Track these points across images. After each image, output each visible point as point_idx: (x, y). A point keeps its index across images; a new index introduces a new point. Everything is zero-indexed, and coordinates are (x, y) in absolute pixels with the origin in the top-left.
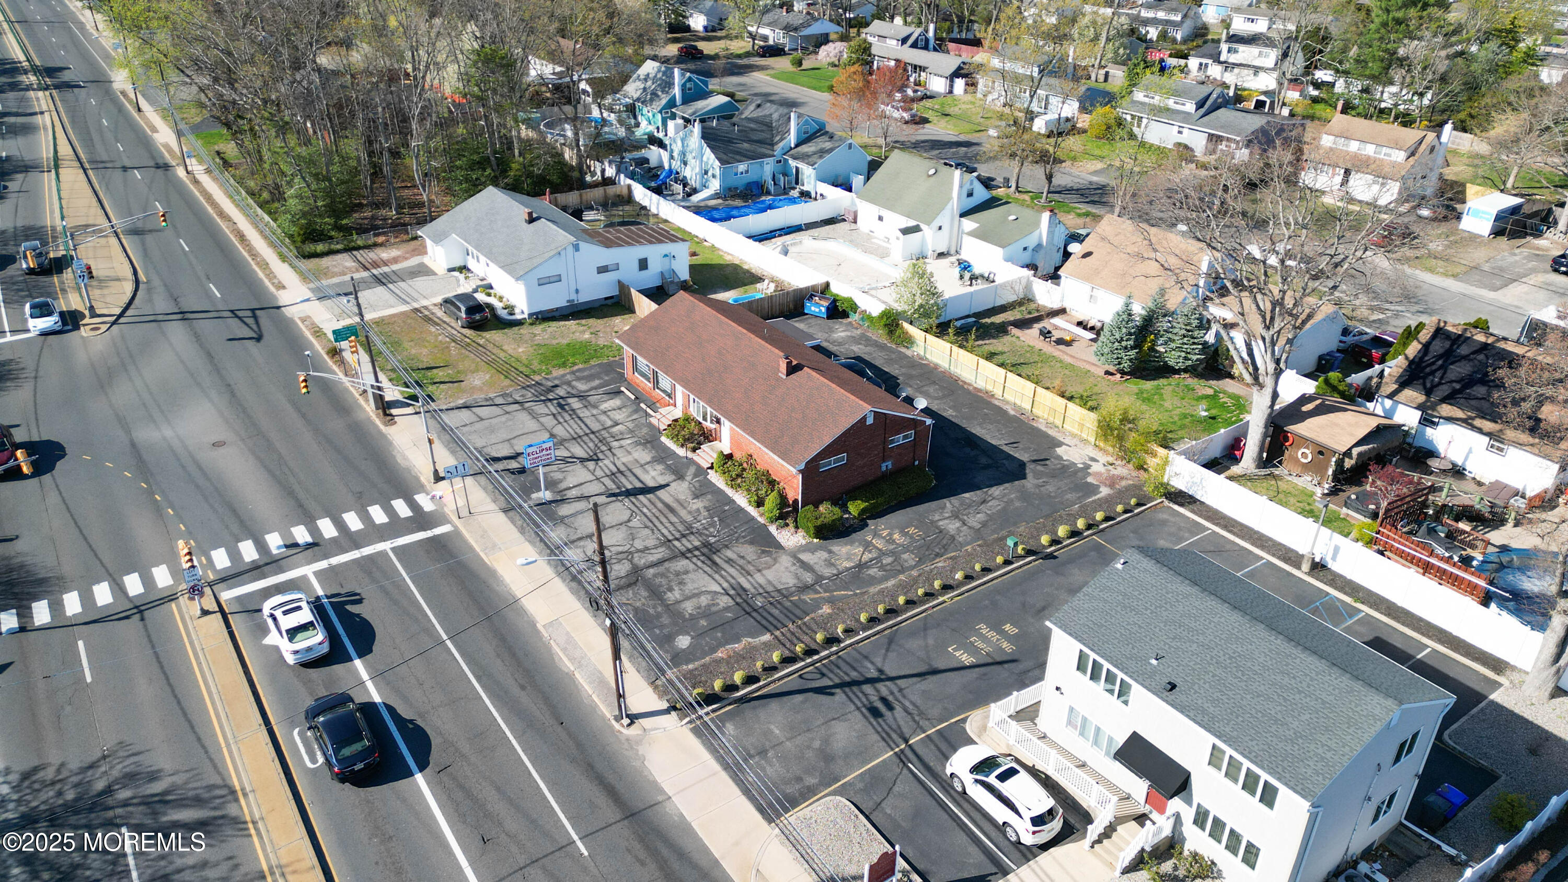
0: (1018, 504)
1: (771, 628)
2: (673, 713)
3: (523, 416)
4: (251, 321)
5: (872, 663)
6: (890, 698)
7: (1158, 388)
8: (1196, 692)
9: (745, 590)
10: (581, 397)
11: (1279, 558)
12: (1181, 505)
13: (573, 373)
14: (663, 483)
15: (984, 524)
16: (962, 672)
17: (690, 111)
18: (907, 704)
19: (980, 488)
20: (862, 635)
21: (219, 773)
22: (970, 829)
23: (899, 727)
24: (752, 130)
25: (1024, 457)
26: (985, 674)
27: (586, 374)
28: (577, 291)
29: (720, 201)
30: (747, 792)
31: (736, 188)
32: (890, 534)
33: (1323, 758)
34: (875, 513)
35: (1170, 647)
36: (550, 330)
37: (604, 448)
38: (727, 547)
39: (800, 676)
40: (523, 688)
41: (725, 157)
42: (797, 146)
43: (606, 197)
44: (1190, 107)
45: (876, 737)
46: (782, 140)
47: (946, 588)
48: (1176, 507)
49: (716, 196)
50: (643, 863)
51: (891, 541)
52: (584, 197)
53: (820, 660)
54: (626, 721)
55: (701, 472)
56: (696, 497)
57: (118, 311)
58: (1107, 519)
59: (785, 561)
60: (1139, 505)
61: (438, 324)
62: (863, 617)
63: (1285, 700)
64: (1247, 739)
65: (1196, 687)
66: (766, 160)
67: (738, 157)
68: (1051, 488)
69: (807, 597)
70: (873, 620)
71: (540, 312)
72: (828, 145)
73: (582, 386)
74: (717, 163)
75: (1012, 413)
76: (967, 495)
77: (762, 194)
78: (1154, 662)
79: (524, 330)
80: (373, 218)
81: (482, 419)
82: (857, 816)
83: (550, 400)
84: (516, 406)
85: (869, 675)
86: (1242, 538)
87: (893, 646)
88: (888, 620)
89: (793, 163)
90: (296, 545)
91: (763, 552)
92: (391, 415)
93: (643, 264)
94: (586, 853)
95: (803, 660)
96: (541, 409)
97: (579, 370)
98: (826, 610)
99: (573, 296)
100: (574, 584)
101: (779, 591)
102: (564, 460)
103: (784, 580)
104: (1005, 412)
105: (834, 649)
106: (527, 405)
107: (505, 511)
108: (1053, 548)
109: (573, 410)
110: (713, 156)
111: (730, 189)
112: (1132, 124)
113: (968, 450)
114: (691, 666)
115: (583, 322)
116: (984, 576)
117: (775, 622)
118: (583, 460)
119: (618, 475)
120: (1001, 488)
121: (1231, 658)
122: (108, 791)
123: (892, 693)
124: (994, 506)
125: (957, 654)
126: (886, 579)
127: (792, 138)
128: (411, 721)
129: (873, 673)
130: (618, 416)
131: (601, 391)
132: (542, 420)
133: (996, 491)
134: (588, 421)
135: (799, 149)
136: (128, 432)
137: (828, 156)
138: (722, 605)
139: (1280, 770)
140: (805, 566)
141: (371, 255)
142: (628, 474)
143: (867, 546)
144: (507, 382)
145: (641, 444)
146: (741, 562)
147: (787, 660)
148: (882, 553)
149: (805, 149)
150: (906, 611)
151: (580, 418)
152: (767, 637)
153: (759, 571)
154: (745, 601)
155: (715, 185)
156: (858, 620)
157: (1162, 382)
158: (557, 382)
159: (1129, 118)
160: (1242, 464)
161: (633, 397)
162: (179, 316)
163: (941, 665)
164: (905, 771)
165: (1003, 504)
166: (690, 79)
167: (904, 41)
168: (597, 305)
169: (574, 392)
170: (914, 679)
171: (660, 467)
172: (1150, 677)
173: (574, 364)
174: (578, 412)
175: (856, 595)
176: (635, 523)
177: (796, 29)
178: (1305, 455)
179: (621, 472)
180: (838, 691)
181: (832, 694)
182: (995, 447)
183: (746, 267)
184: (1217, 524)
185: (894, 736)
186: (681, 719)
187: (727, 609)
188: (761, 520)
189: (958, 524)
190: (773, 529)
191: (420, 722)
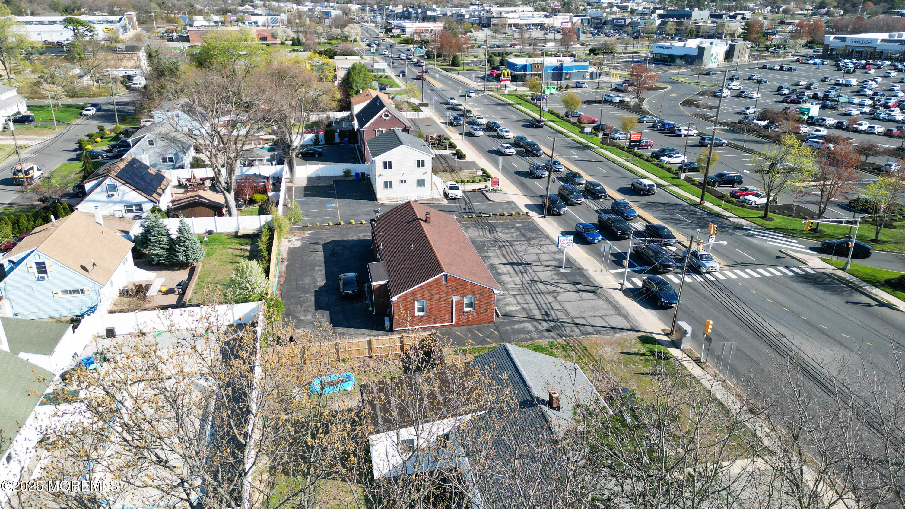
1: (487, 223)
3: (573, 313)
9: (490, 231)
10: (531, 318)
13: (532, 339)
27: (522, 336)
37: (527, 285)
56: (489, 257)
73: (528, 326)
81: (601, 317)
83: (553, 321)
84: (578, 321)
96: (561, 316)
97: (527, 340)
102: (550, 284)
106: (569, 321)
107: (583, 269)
109: (539, 310)
114: (520, 221)
118: (540, 281)
119: (523, 271)
130: (511, 300)
131: (516, 318)
132: (560, 308)
134: (531, 299)
142: (518, 272)
144: (585, 343)
145: (504, 283)
146: (484, 237)
151: (536, 304)
152: (491, 221)
158: (546, 334)
169: (535, 323)
171: (500, 271)
174: (536, 307)
179: (522, 273)
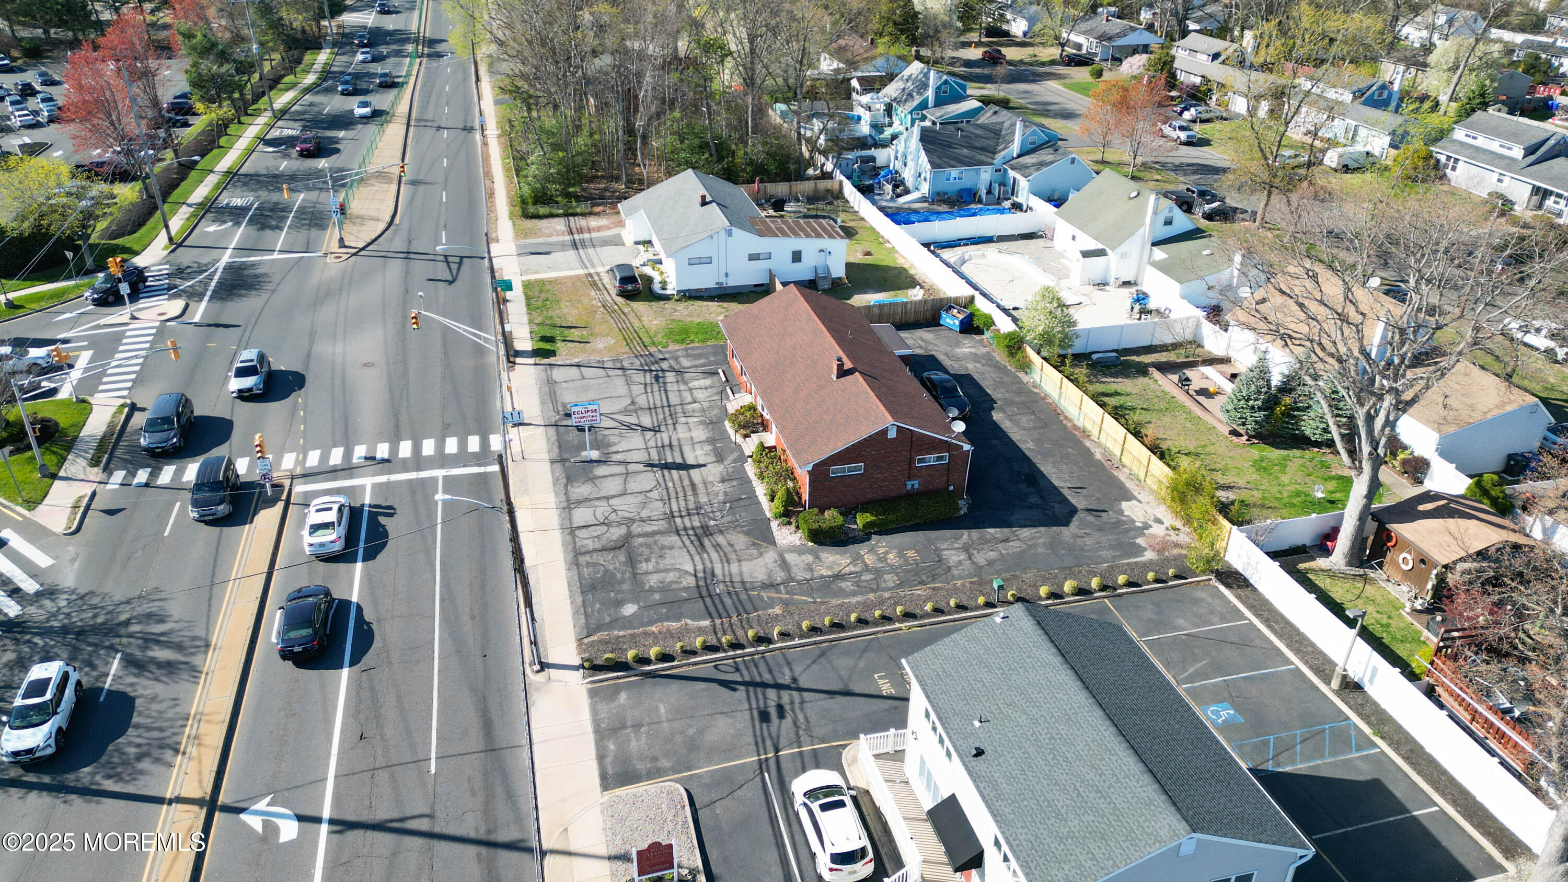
0: (1041, 550)
1: (715, 614)
2: (581, 671)
3: (619, 382)
4: (454, 267)
5: (791, 670)
6: (787, 707)
7: (1286, 459)
8: (999, 765)
9: (713, 575)
10: (679, 372)
11: (1311, 668)
12: (1228, 586)
13: (687, 349)
14: (701, 462)
15: (991, 563)
16: (874, 700)
17: (939, 114)
18: (801, 717)
19: (1010, 526)
20: (797, 641)
21: (207, 629)
22: (785, 850)
23: (778, 737)
24: (977, 136)
25: (1078, 502)
26: (895, 708)
27: (697, 352)
28: (727, 275)
29: (926, 205)
30: (601, 758)
31: (945, 194)
32: (887, 553)
33: (1081, 865)
34: (884, 529)
35: (1001, 712)
36: (692, 308)
37: (670, 421)
38: (721, 532)
39: (715, 666)
40: (473, 617)
41: (938, 161)
42: (1019, 156)
43: (816, 190)
44: (1517, 152)
45: (751, 739)
46: (1005, 148)
47: (908, 616)
48: (1222, 588)
49: (923, 199)
50: (473, 795)
51: (883, 559)
52: (794, 189)
53: (742, 656)
54: (537, 667)
55: (743, 458)
56: (723, 481)
57: (361, 245)
58: (1129, 584)
59: (770, 557)
60: (1177, 577)
61: (599, 290)
62: (805, 625)
63: (1079, 795)
64: (1019, 824)
65: (1001, 760)
66: (983, 168)
67: (952, 162)
68: (1088, 541)
69: (764, 595)
70: (814, 630)
71: (689, 290)
72: (1050, 158)
73: (685, 362)
74: (929, 166)
75: (1098, 456)
76: (991, 530)
77: (974, 202)
78: (977, 724)
79: (668, 305)
80: (606, 190)
81: (584, 378)
82: (683, 807)
84: (620, 372)
85: (780, 681)
86: (1280, 636)
87: (823, 660)
88: (830, 633)
89: (1012, 173)
90: (374, 458)
91: (754, 544)
92: (514, 363)
93: (797, 257)
94: (433, 771)
95: (725, 651)
96: (639, 377)
97: (693, 348)
98: (777, 610)
99: (722, 279)
100: (569, 538)
101: (743, 583)
102: (630, 427)
103: (756, 574)
104: (1088, 453)
105: (762, 648)
106: (629, 372)
107: (553, 462)
108: (1050, 601)
109: (665, 383)
110: (926, 159)
111: (938, 194)
112: (1446, 166)
113: (1023, 486)
114: (621, 633)
115: (726, 304)
116: (957, 613)
117: (722, 611)
118: (645, 429)
119: (667, 449)
120: (1034, 530)
121: (1052, 738)
122: (127, 623)
123: (792, 703)
124: (1015, 546)
125: (880, 682)
126: (854, 594)
127: (1015, 148)
128: (368, 624)
129: (786, 679)
130: (699, 395)
131: (699, 370)
132: (633, 387)
133: (1025, 533)
134: (671, 395)
135: (1021, 159)
136: (312, 343)
137: (1045, 169)
138: (685, 584)
139: (1032, 866)
140: (784, 565)
141: (582, 222)
142: (676, 449)
143: (857, 558)
144: (625, 349)
145: (704, 424)
146: (728, 549)
147: (709, 648)
148: (867, 569)
149: (1027, 160)
150: (854, 629)
151: (666, 391)
152: (706, 623)
153: (739, 561)
154: (707, 586)
155: (925, 189)
156: (800, 627)
157: (1296, 452)
158: (667, 356)
159: (1443, 159)
160: (1331, 558)
161: (724, 379)
162: (404, 255)
163: (856, 688)
164: (758, 779)
165: (1024, 546)
166: (946, 82)
167: (1216, 56)
168: (747, 290)
169: (676, 367)
170: (822, 696)
171: (708, 448)
172: (965, 738)
173: (692, 341)
174: (669, 385)
175: (815, 602)
176: (655, 495)
177: (1110, 39)
178: (1405, 560)
179: (671, 446)
180: (742, 688)
181: (734, 690)
182: (1055, 488)
183: (912, 272)
184: (1258, 616)
185: (769, 743)
186: (584, 678)
187: (686, 589)
188: (769, 514)
189: (963, 556)
190: (774, 524)
191: (374, 627)
